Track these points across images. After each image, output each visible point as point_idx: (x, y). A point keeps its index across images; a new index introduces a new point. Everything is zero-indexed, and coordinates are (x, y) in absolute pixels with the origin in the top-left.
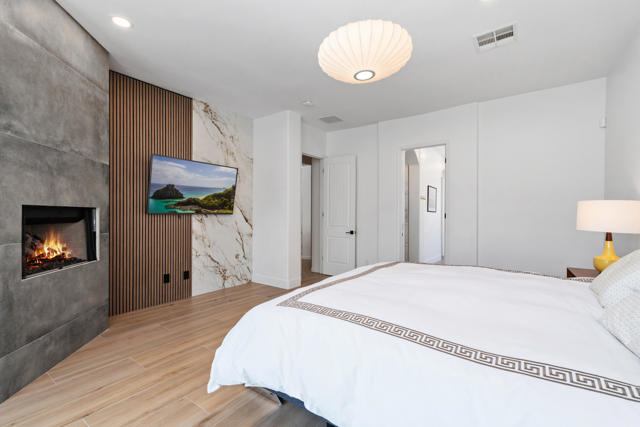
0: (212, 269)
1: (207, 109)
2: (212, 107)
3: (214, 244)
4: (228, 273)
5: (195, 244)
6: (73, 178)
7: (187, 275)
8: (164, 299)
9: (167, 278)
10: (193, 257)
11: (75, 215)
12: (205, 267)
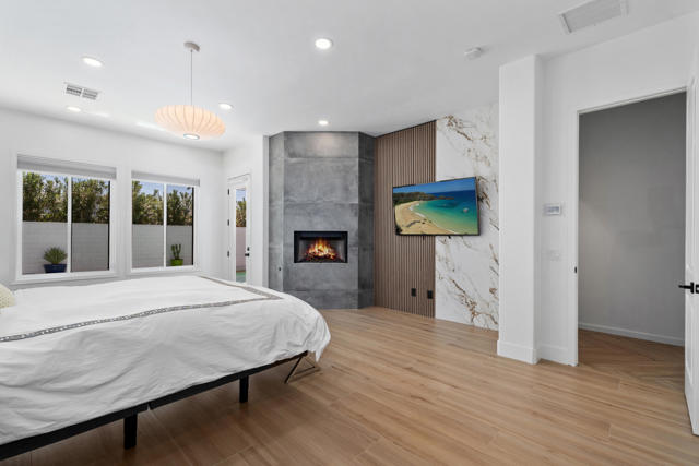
0: (457, 297)
1: (451, 120)
2: (457, 116)
3: (459, 269)
4: (477, 309)
5: (439, 266)
6: (325, 216)
7: (431, 295)
8: (410, 310)
9: (414, 292)
10: (437, 279)
11: (337, 236)
12: (449, 292)
